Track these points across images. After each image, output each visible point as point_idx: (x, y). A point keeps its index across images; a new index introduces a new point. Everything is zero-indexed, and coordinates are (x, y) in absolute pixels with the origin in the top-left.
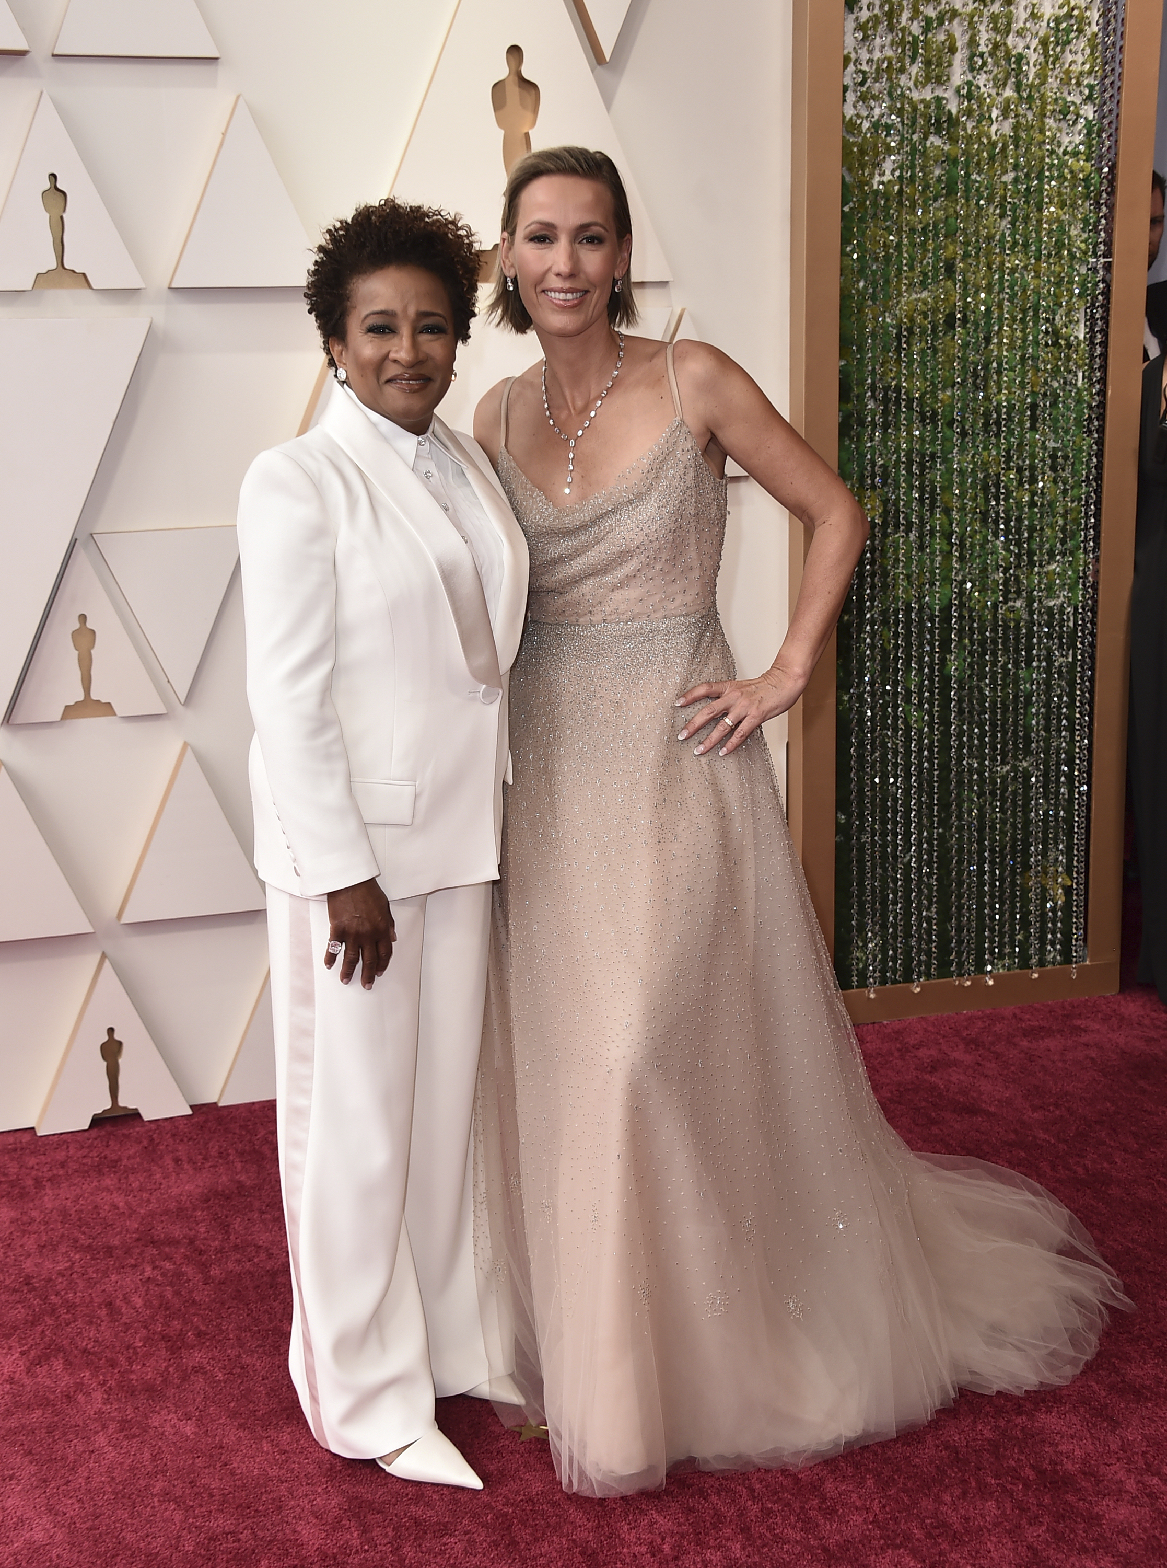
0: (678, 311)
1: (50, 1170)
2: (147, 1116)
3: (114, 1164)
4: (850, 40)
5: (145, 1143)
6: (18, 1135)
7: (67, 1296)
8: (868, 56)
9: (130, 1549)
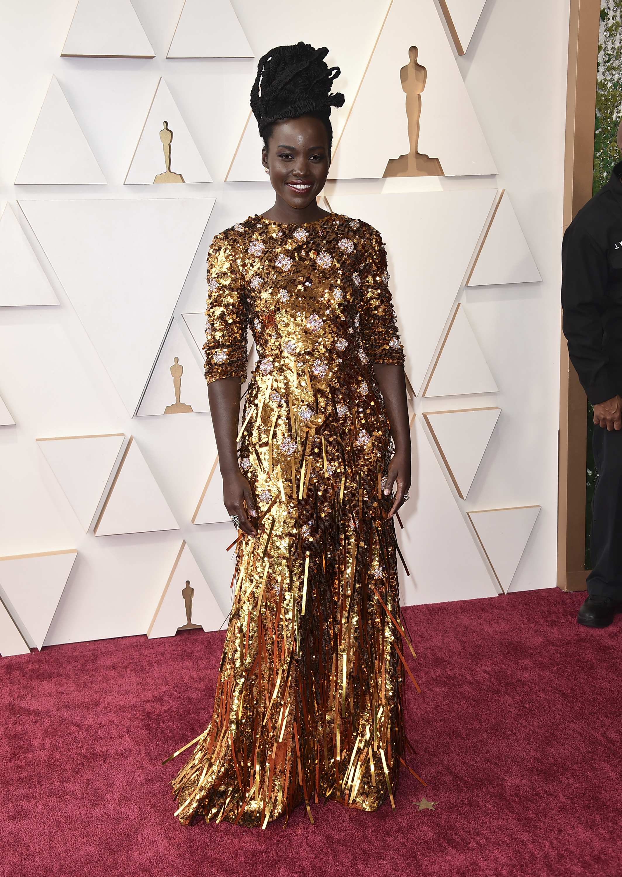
0: (501, 191)
1: (156, 657)
2: (206, 630)
3: (190, 655)
4: (603, 35)
5: (206, 644)
6: (138, 638)
7: (169, 724)
8: (612, 46)
9: (211, 858)
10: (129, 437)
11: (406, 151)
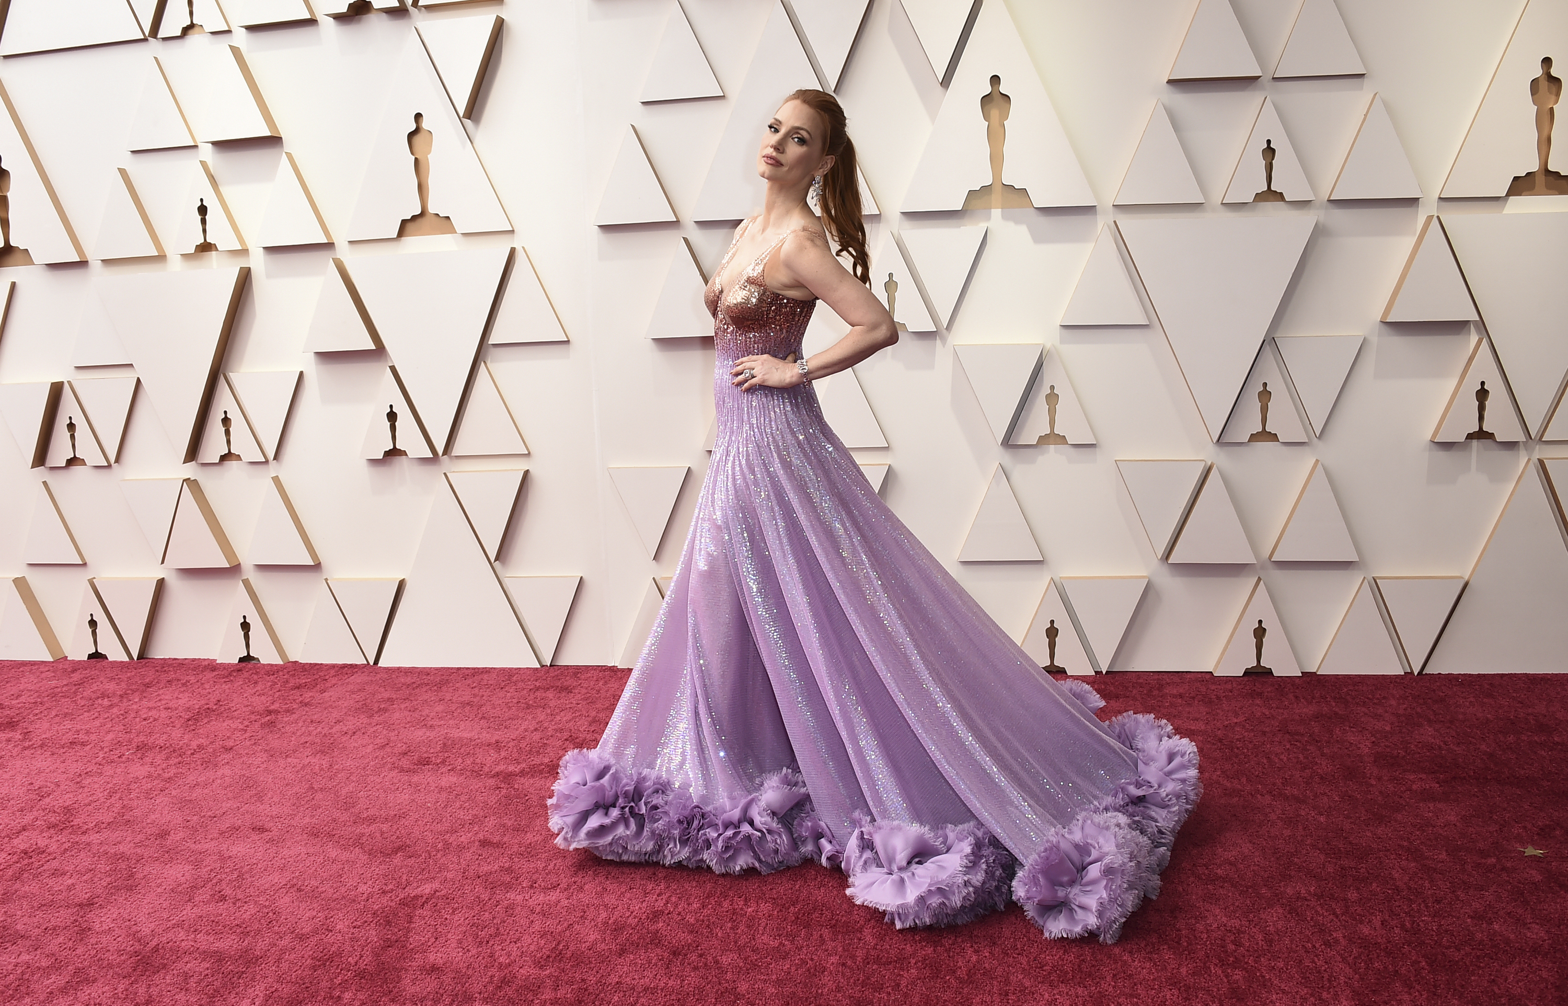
1: (1224, 692)
2: (1278, 673)
5: (1277, 687)
6: (1203, 674)
7: (1243, 750)
10: (1209, 463)
11: (1534, 167)
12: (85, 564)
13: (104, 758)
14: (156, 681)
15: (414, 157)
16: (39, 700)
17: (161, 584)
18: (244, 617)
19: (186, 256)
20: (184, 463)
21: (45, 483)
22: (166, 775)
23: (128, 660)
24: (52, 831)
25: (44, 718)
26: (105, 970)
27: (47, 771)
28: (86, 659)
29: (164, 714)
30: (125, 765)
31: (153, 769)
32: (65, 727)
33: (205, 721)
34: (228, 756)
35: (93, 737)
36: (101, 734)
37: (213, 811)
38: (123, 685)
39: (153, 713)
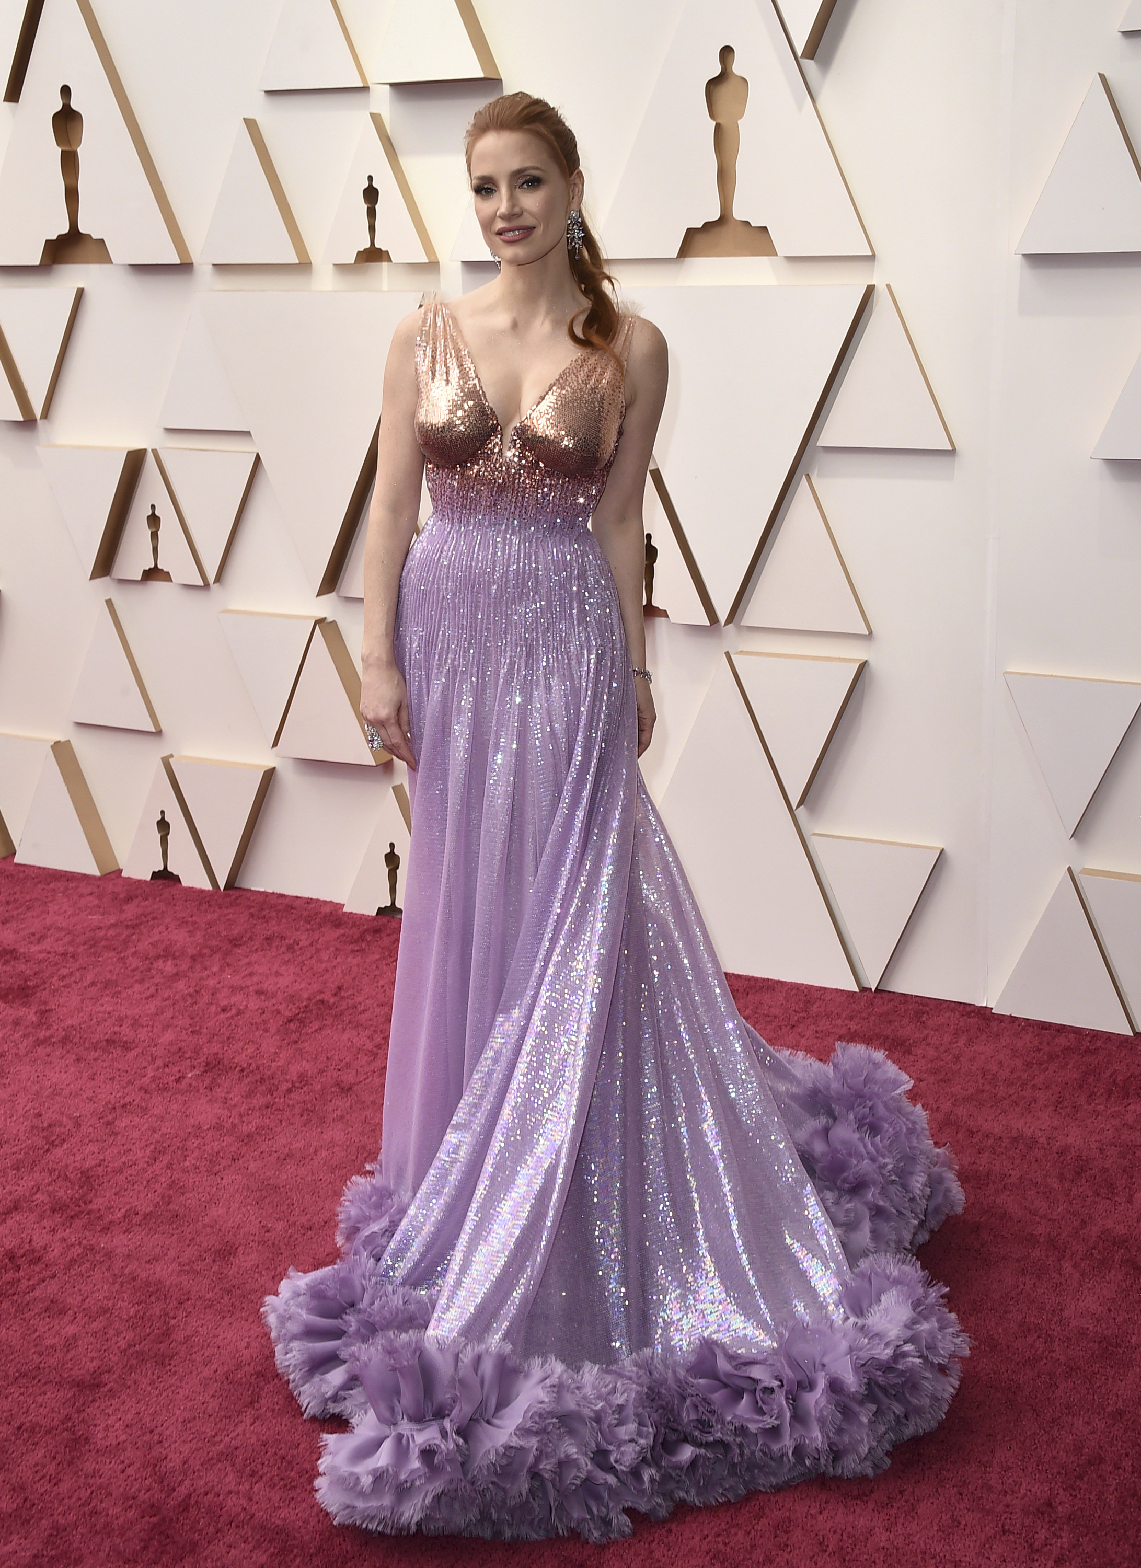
12: (159, 733)
13: (154, 1078)
14: (248, 935)
15: (714, 123)
16: (71, 949)
17: (269, 776)
18: (392, 845)
19: (341, 268)
20: (319, 594)
21: (109, 603)
22: (245, 1129)
23: (211, 888)
24: (57, 1218)
25: (74, 985)
26: (97, 1539)
27: (66, 1092)
28: (149, 878)
29: (254, 1004)
30: (184, 1098)
31: (226, 1112)
32: (102, 1009)
33: (316, 1025)
34: (341, 1104)
35: (143, 1034)
36: (155, 1030)
37: (309, 1216)
38: (199, 936)
39: (238, 998)
